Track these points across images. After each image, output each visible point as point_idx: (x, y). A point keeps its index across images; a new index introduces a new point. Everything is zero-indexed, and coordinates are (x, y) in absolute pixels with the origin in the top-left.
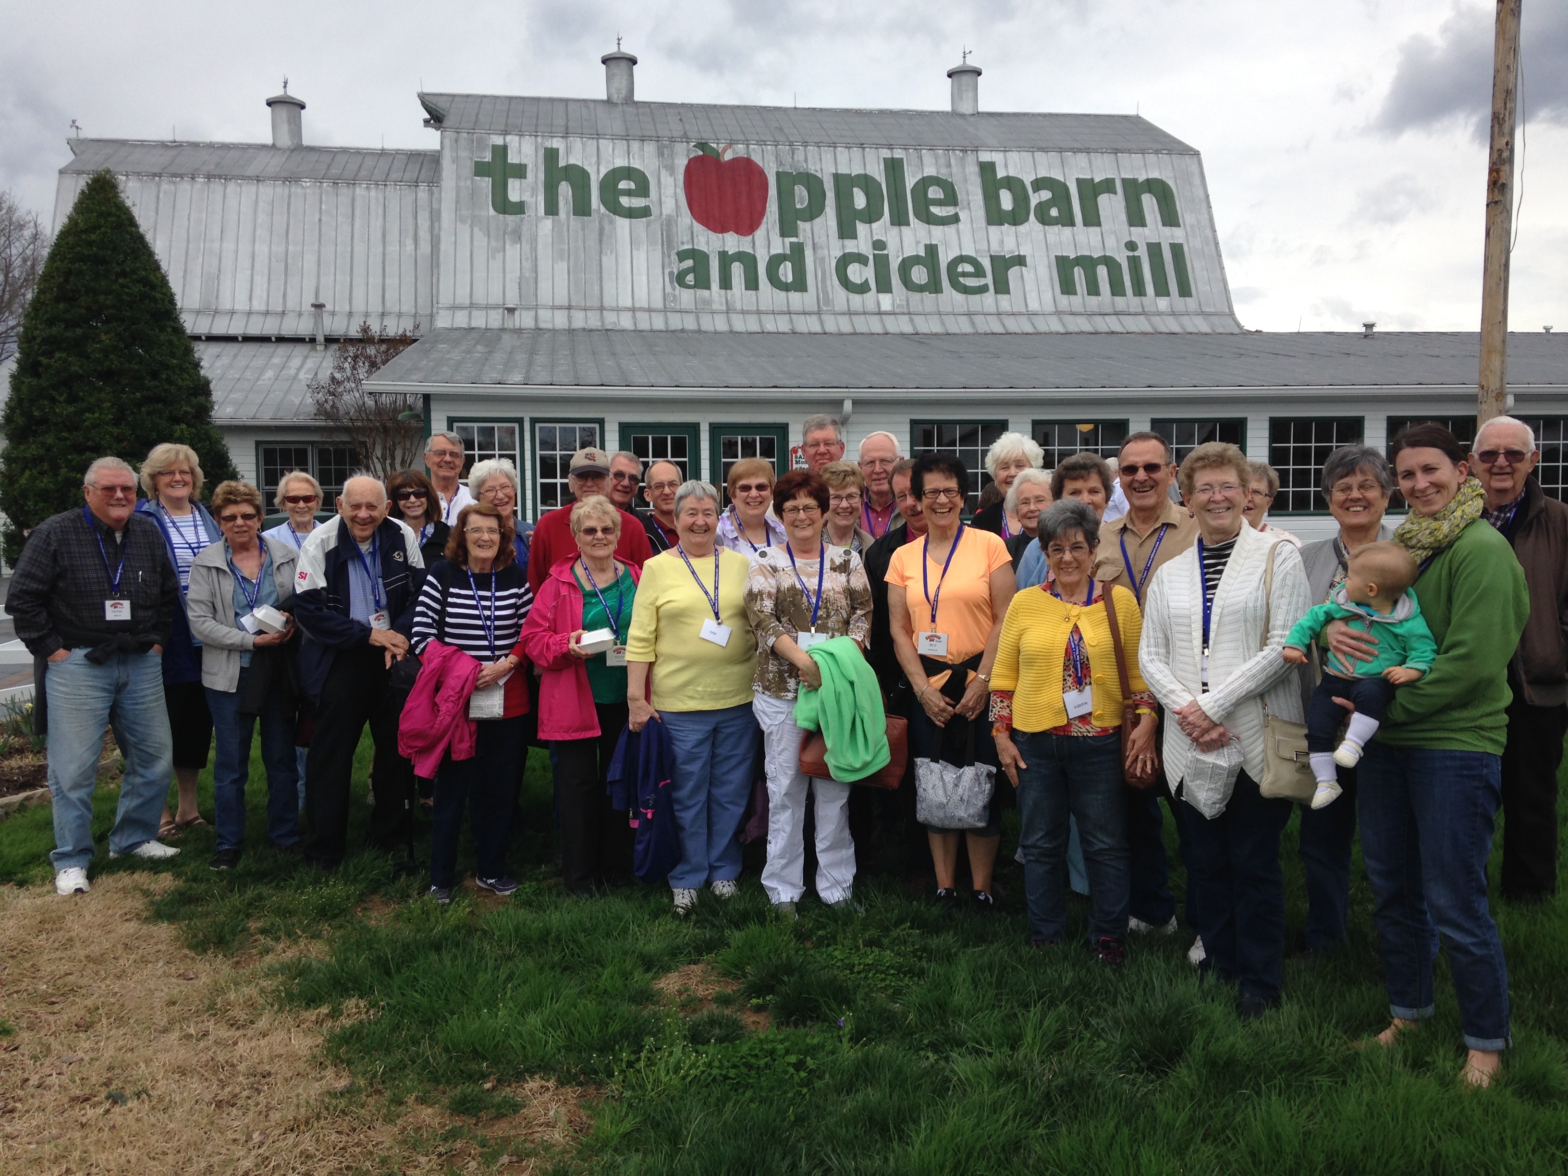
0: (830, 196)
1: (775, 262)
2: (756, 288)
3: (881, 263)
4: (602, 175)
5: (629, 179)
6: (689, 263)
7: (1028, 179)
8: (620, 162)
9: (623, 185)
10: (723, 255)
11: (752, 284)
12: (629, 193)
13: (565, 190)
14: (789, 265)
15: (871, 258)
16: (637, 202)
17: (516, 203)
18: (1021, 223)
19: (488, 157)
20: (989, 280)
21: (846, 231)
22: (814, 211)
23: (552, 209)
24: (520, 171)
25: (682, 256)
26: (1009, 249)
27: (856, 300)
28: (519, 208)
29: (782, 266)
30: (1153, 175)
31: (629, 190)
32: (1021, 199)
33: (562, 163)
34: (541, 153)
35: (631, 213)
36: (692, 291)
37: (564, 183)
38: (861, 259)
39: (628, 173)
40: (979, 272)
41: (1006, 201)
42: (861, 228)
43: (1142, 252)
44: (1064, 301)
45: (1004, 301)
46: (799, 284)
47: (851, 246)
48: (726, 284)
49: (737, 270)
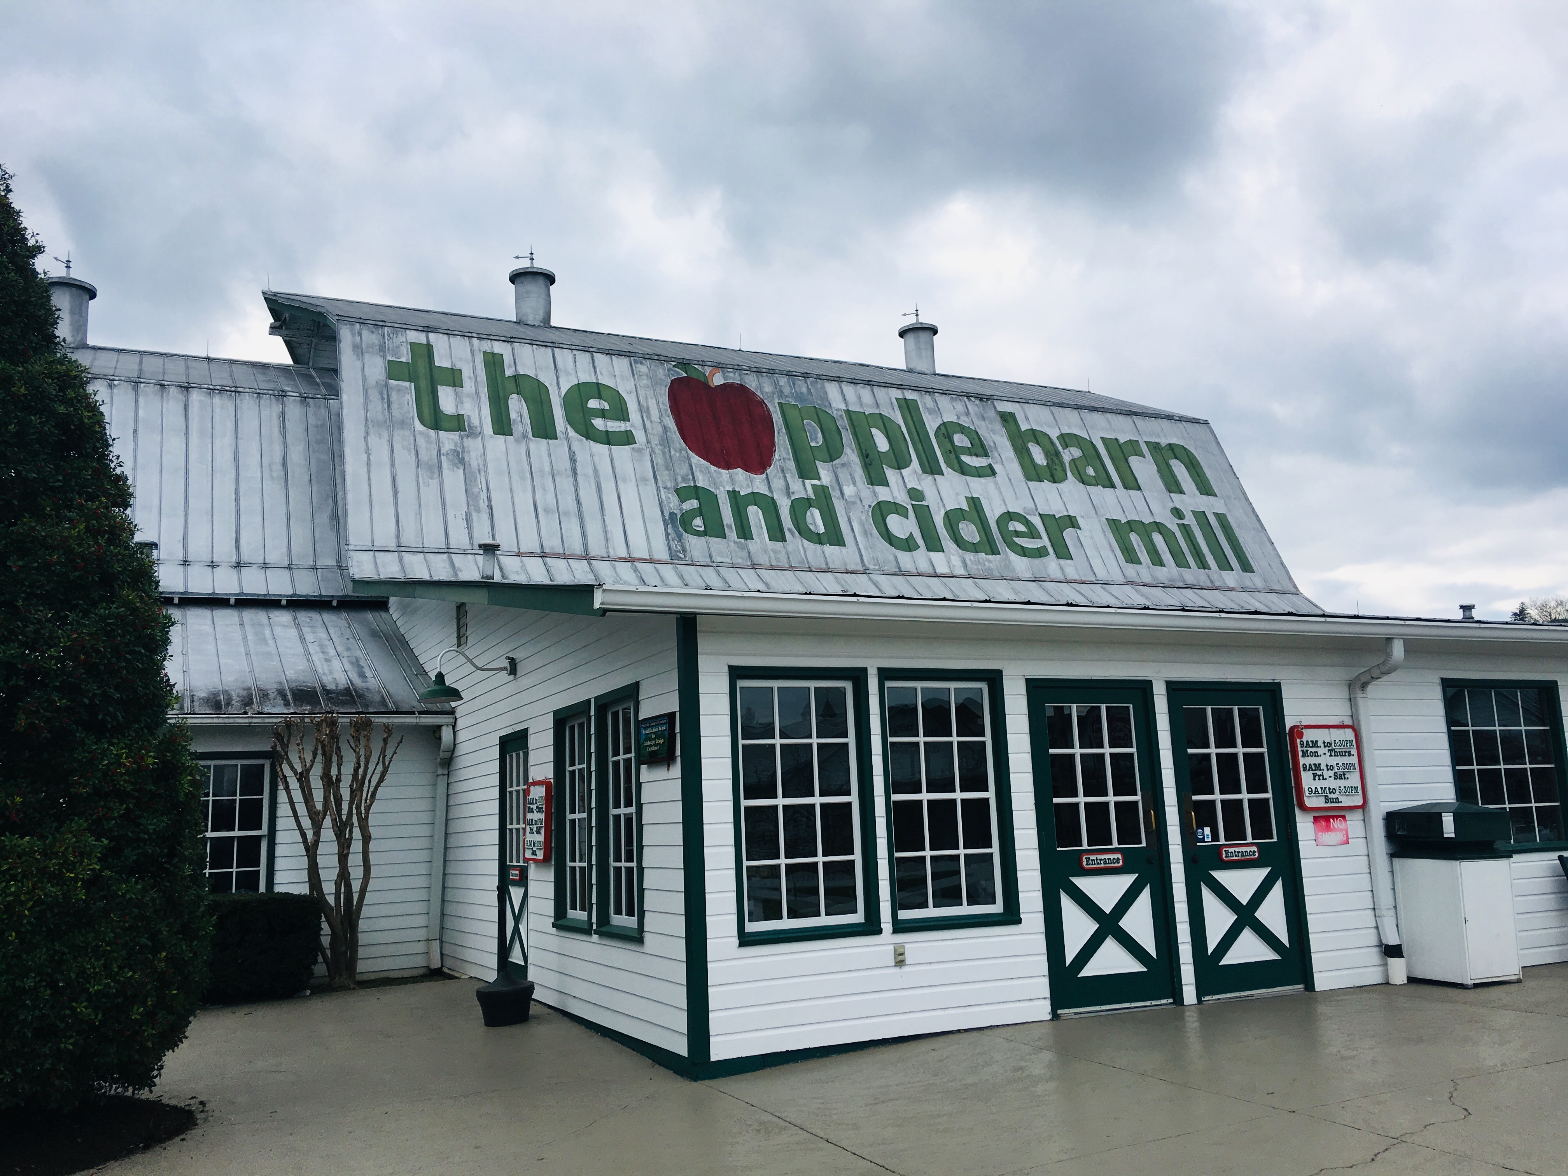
0: (847, 437)
1: (799, 507)
2: (783, 539)
3: (923, 516)
4: (564, 392)
5: (600, 397)
6: (694, 504)
7: (1054, 434)
8: (586, 377)
9: (593, 404)
10: (733, 495)
11: (777, 533)
12: (603, 414)
13: (517, 406)
14: (816, 513)
15: (910, 508)
16: (614, 426)
17: (451, 416)
18: (1060, 482)
19: (405, 357)
20: (1045, 541)
21: (876, 478)
22: (832, 452)
23: (502, 426)
24: (454, 378)
25: (683, 494)
26: (1057, 509)
27: (906, 559)
28: (458, 423)
29: (808, 514)
30: (1174, 441)
31: (603, 410)
32: (1053, 455)
33: (509, 372)
34: (480, 358)
35: (608, 439)
36: (703, 539)
37: (514, 396)
38: (897, 509)
39: (598, 390)
40: (1033, 533)
41: (1039, 457)
42: (891, 474)
43: (1189, 520)
44: (1131, 570)
45: (1071, 569)
46: (834, 537)
47: (883, 494)
48: (745, 532)
49: (755, 514)
